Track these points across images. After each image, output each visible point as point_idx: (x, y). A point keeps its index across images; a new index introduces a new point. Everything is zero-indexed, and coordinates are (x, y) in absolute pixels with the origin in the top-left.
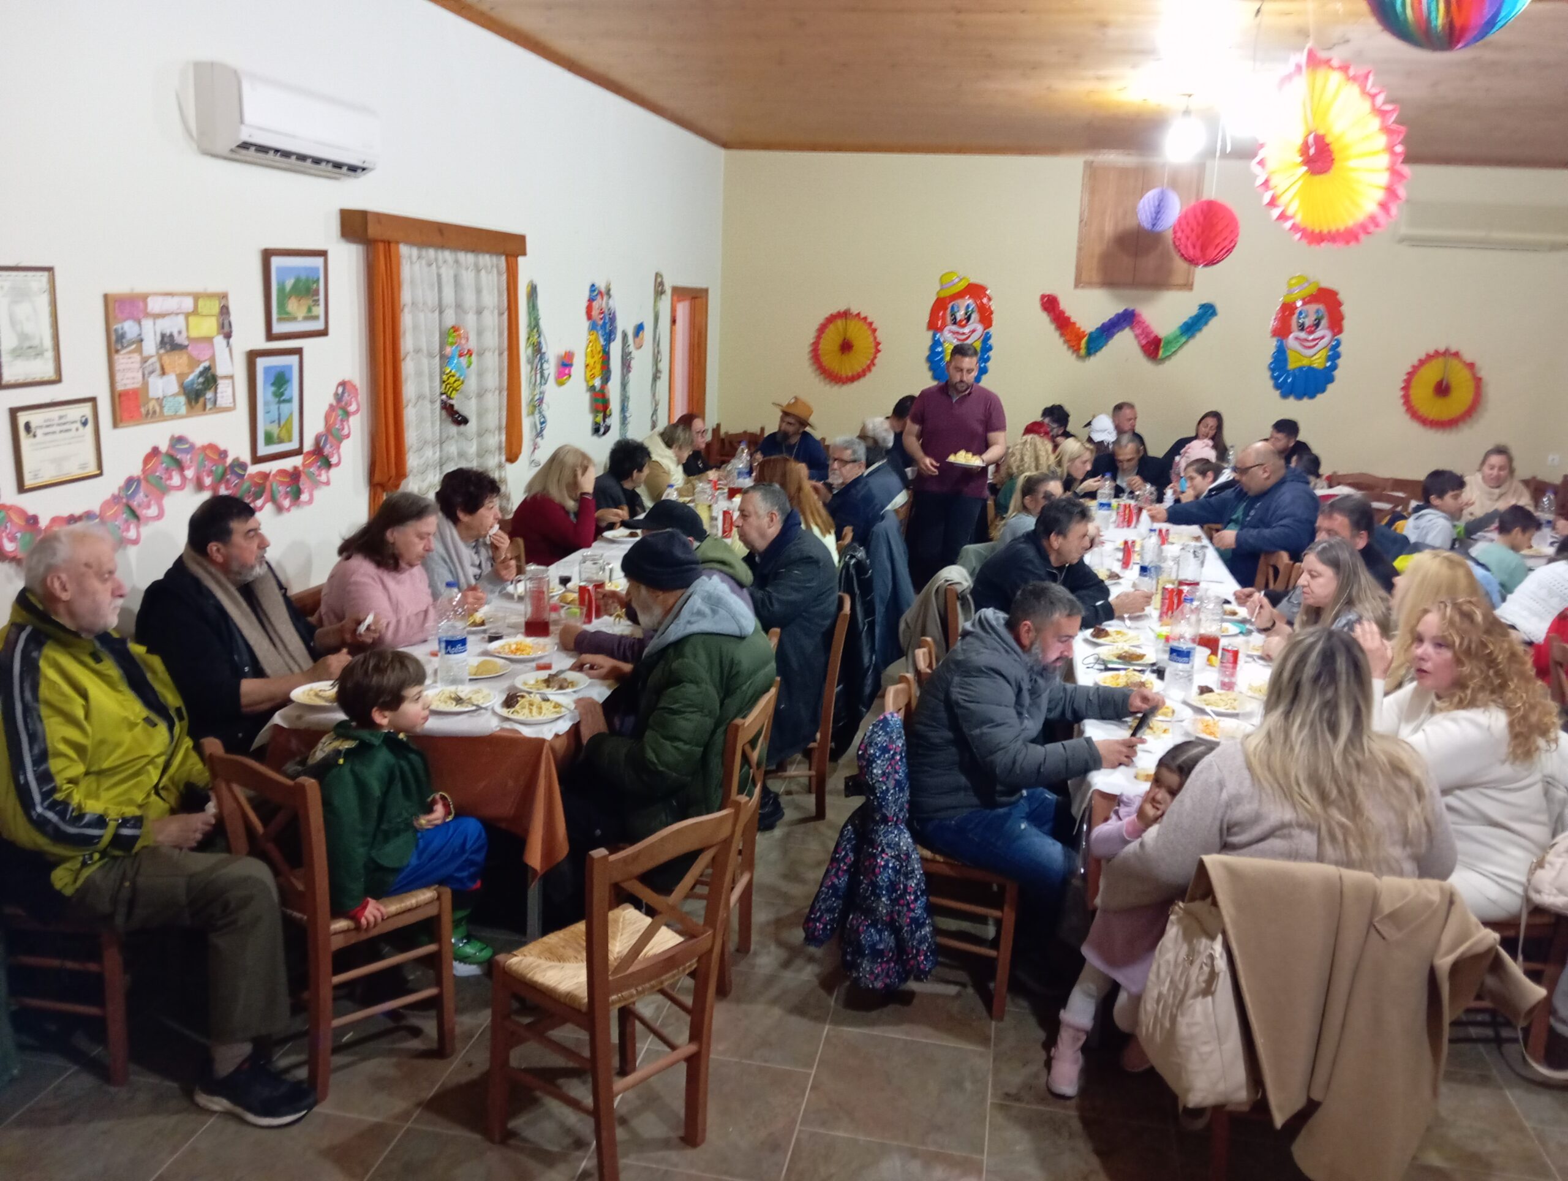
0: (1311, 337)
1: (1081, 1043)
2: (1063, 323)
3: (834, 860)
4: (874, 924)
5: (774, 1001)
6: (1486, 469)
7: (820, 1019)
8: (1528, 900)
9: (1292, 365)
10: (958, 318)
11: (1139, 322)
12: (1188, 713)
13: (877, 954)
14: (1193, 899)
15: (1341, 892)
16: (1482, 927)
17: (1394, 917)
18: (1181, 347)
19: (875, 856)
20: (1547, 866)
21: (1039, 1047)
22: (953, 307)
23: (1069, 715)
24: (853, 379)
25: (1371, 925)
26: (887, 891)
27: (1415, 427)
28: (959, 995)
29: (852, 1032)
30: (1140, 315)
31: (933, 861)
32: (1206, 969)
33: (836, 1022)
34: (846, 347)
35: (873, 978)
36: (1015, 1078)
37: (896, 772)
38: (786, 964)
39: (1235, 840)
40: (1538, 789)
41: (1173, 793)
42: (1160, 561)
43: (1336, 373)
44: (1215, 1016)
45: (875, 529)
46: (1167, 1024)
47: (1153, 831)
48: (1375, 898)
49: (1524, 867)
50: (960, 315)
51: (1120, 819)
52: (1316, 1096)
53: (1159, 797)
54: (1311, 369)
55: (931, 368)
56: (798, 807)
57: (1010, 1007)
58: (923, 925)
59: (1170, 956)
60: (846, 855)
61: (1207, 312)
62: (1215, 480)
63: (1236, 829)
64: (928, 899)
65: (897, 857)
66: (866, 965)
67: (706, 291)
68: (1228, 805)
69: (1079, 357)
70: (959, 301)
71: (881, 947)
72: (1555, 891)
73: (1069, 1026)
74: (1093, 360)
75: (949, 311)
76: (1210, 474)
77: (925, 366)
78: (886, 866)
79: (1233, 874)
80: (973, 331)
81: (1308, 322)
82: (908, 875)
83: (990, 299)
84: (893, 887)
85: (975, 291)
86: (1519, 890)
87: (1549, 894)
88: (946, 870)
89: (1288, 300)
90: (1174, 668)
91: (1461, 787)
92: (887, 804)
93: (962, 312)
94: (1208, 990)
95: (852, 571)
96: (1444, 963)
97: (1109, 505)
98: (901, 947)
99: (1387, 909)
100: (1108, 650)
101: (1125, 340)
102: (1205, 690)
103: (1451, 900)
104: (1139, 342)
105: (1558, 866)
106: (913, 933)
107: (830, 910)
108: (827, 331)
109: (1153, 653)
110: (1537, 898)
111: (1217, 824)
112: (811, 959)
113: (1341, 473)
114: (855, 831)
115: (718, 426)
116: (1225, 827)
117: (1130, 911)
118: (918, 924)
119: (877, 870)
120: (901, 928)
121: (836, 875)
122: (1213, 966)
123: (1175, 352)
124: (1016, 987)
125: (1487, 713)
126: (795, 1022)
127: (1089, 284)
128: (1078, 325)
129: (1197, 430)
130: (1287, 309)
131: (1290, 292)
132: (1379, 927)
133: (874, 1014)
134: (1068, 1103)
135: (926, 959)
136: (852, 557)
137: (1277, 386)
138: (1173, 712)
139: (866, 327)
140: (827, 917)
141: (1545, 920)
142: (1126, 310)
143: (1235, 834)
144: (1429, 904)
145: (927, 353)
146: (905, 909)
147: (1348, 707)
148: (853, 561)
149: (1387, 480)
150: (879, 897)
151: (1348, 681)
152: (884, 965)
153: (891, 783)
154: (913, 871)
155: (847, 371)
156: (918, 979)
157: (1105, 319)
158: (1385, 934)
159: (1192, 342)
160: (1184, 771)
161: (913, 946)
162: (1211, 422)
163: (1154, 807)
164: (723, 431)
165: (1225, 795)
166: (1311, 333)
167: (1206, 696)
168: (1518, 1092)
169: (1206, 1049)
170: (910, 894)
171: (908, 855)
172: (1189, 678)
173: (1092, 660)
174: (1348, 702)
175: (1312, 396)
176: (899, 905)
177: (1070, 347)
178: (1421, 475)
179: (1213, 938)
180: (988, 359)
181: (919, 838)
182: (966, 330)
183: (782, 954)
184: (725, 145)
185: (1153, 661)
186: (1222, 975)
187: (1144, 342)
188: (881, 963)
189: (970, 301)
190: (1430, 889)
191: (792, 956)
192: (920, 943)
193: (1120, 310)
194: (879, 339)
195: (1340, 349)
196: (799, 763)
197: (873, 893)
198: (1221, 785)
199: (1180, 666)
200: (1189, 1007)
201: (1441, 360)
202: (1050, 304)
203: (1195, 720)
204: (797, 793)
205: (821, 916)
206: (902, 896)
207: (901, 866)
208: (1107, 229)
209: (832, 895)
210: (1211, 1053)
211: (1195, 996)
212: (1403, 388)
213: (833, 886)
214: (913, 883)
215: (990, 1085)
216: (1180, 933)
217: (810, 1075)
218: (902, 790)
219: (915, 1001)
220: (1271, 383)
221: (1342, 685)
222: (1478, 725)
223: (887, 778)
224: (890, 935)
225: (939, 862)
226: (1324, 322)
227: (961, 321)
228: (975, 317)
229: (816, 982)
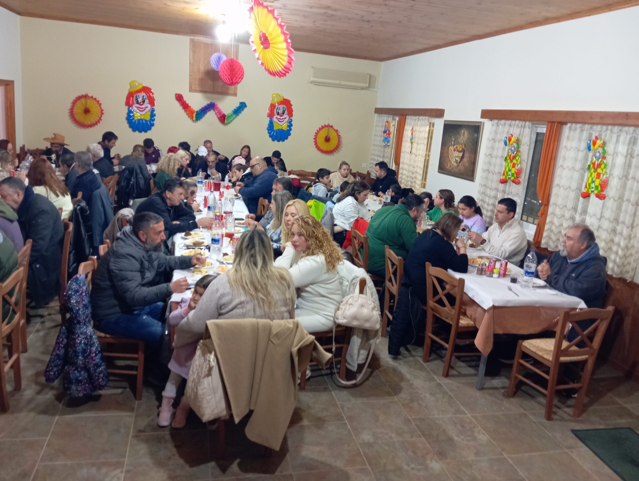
0: (282, 118)
1: (171, 403)
2: (185, 106)
3: (57, 343)
4: (76, 369)
5: (31, 410)
6: (342, 170)
7: (54, 414)
8: (335, 322)
9: (275, 128)
10: (139, 101)
11: (216, 108)
12: (218, 264)
13: (78, 382)
14: (205, 339)
15: (258, 328)
16: (308, 334)
17: (277, 335)
18: (234, 119)
19: (75, 339)
20: (340, 309)
21: (156, 408)
22: (136, 96)
23: (168, 269)
24: (91, 126)
25: (269, 339)
26: (82, 354)
27: (319, 153)
28: (122, 393)
29: (69, 417)
30: (217, 105)
31: (105, 337)
32: (208, 366)
33: (62, 414)
34: (87, 111)
35: (77, 392)
36: (143, 423)
37: (83, 300)
38: (39, 393)
39: (223, 311)
40: (337, 282)
41: (201, 295)
42: (214, 204)
43: (291, 132)
44: (212, 384)
45: (94, 193)
46: (195, 391)
47: (192, 312)
48: (270, 329)
49: (333, 311)
50: (140, 100)
51: (182, 308)
52: (252, 408)
53: (196, 298)
54: (282, 130)
55: (128, 123)
56: (53, 321)
57: (145, 393)
58: (100, 366)
59: (197, 363)
60: (63, 340)
61: (243, 106)
62: (244, 172)
63: (223, 307)
64: (102, 354)
65: (86, 338)
66: (74, 387)
67: (13, 82)
68: (220, 298)
69: (193, 120)
70: (139, 94)
71: (81, 378)
72: (342, 318)
73: (166, 397)
74: (199, 123)
75: (135, 98)
76: (242, 170)
77: (125, 122)
78: (80, 343)
79: (218, 326)
80: (146, 107)
81: (280, 112)
82: (92, 345)
83: (153, 94)
84: (84, 351)
85: (146, 90)
86: (332, 319)
87: (341, 319)
88: (112, 341)
89: (273, 102)
90: (214, 246)
91: (312, 284)
92: (79, 315)
93: (141, 99)
94: (209, 374)
95: (78, 211)
96: (295, 350)
97: (202, 182)
98: (90, 377)
99: (274, 332)
100: (190, 241)
101: (211, 115)
102: (225, 254)
103: (297, 326)
104: (217, 116)
105: (343, 309)
106: (95, 370)
107: (56, 366)
108: (77, 103)
109: (207, 241)
110: (338, 321)
111: (216, 306)
112: (52, 388)
113: (294, 170)
114: (67, 328)
115: (24, 146)
116: (219, 307)
117: (183, 346)
118: (97, 366)
119: (76, 345)
120: (90, 369)
121: (58, 349)
122: (209, 365)
123: (231, 121)
124: (146, 384)
125: (318, 257)
126: (42, 418)
127: (195, 91)
128: (192, 107)
129: (241, 153)
130: (273, 106)
131: (273, 99)
132: (272, 339)
133: (81, 408)
134: (165, 429)
135: (103, 380)
136: (78, 205)
137: (271, 136)
138: (212, 264)
139: (96, 103)
140: (55, 369)
141: (342, 329)
142: (211, 102)
143: (222, 309)
144: (289, 328)
145: (126, 116)
146: (91, 360)
147: (260, 256)
148: (78, 208)
149: (310, 172)
150: (78, 357)
151: (259, 246)
152: (83, 386)
153: (81, 306)
154: (94, 343)
155: (88, 122)
156: (100, 389)
157: (203, 106)
158: (274, 342)
159: (238, 117)
160: (205, 287)
161: (96, 376)
162: (246, 149)
163: (194, 303)
164: (26, 148)
165: (218, 294)
166: (282, 116)
167: (225, 257)
168: (337, 392)
169: (209, 398)
170: (93, 353)
171: (91, 337)
172: (219, 250)
173: (182, 245)
174: (260, 255)
175: (283, 141)
176: (88, 359)
177: (189, 116)
178: (316, 171)
179: (211, 353)
180: (154, 120)
181: (96, 327)
182: (143, 106)
183: (38, 388)
184: (19, 13)
185: (207, 245)
186: (214, 367)
187: (219, 116)
188: (81, 386)
189: (144, 94)
190: (289, 323)
191: (42, 388)
192: (100, 373)
193: (209, 103)
194: (103, 108)
195: (292, 123)
196: (57, 300)
197: (75, 355)
198: (217, 290)
199: (216, 246)
200: (202, 382)
201: (327, 128)
202: (179, 98)
203: (219, 267)
204: (54, 314)
205: (52, 369)
206: (89, 355)
207: (88, 342)
208: (201, 68)
209: (57, 359)
210: (211, 399)
211: (204, 377)
212: (314, 139)
213: (57, 355)
214: (94, 349)
215: (132, 428)
216: (201, 353)
217: (46, 440)
218: (87, 308)
219: (102, 399)
220: (268, 135)
221: (257, 248)
222: (315, 261)
223: (79, 304)
224: (85, 373)
225: (108, 338)
226: (286, 112)
227: (141, 102)
228: (147, 101)
229: (53, 397)
